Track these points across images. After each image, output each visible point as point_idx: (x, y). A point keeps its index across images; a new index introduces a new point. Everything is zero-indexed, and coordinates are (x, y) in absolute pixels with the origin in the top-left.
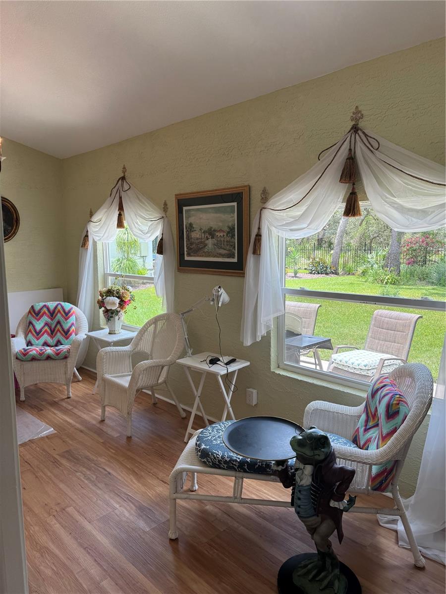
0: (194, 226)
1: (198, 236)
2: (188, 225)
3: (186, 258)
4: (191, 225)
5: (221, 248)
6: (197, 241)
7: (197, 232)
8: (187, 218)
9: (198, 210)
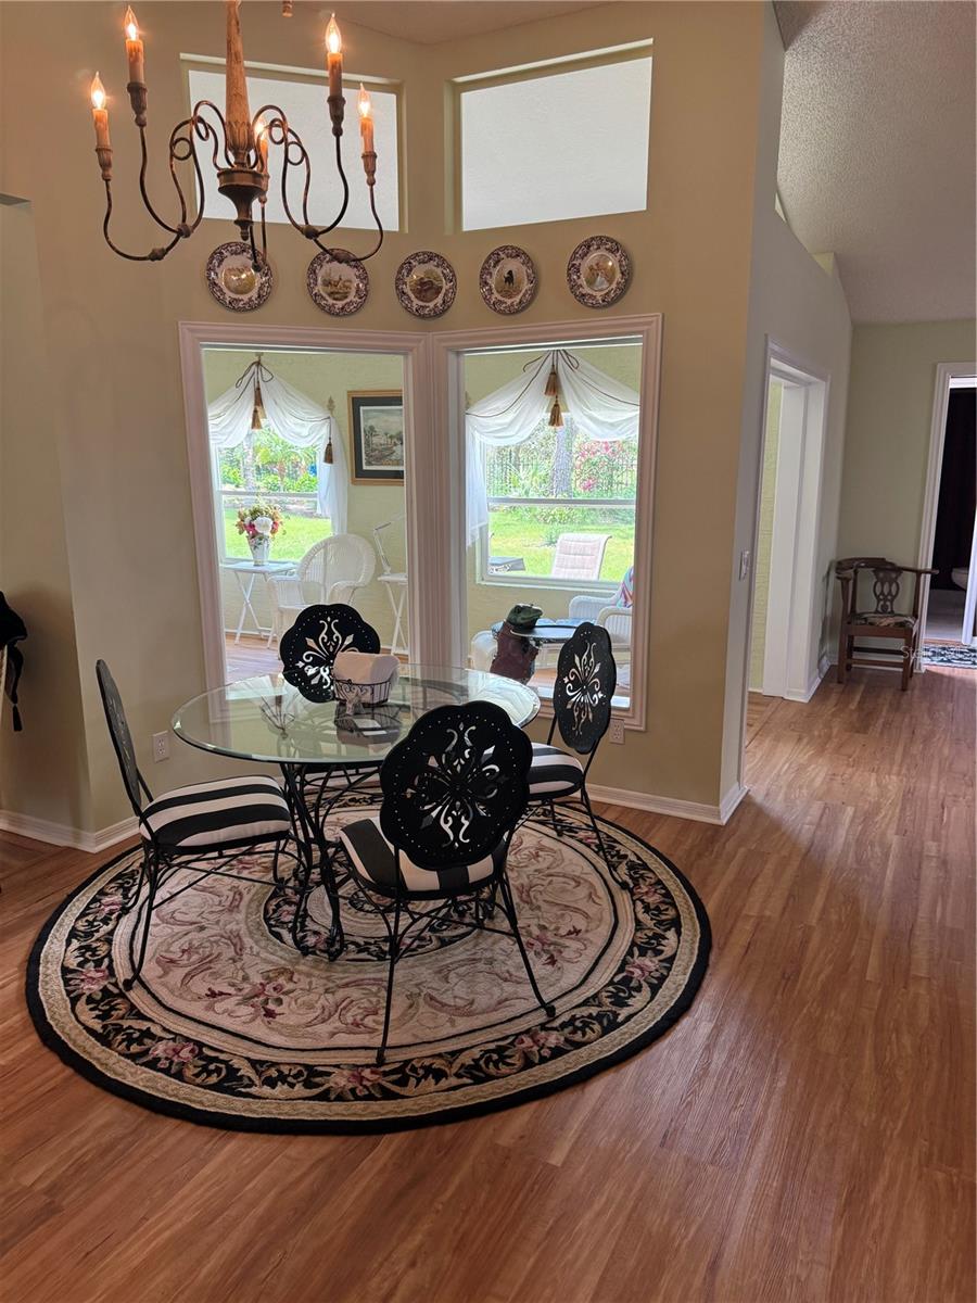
0: (376, 430)
1: (382, 442)
2: (367, 429)
3: (365, 467)
4: (372, 428)
6: (380, 448)
7: (381, 436)
8: (366, 420)
9: (382, 411)
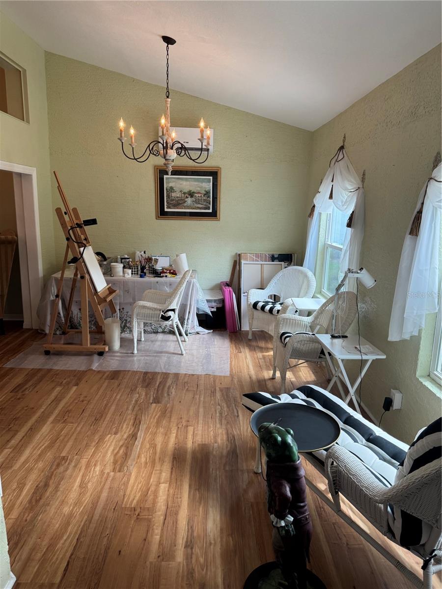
0: (174, 189)
1: (178, 196)
2: (168, 188)
3: (166, 210)
4: (171, 188)
5: (199, 204)
6: (177, 199)
7: (177, 193)
8: (168, 183)
